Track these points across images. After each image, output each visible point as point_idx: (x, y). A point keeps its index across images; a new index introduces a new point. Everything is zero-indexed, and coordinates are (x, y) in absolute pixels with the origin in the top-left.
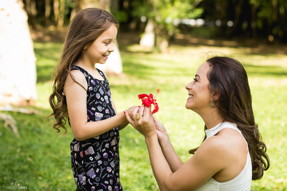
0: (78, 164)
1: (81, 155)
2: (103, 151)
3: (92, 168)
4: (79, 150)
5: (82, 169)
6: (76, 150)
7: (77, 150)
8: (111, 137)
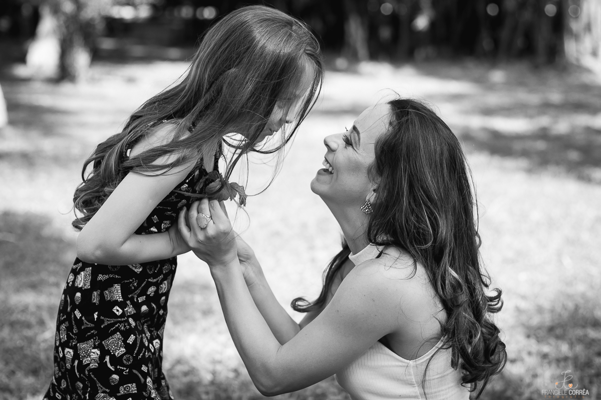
0: (83, 318)
1: (94, 299)
2: (140, 301)
3: (118, 333)
4: (89, 287)
5: (92, 332)
6: (82, 284)
7: (85, 285)
8: (163, 274)
